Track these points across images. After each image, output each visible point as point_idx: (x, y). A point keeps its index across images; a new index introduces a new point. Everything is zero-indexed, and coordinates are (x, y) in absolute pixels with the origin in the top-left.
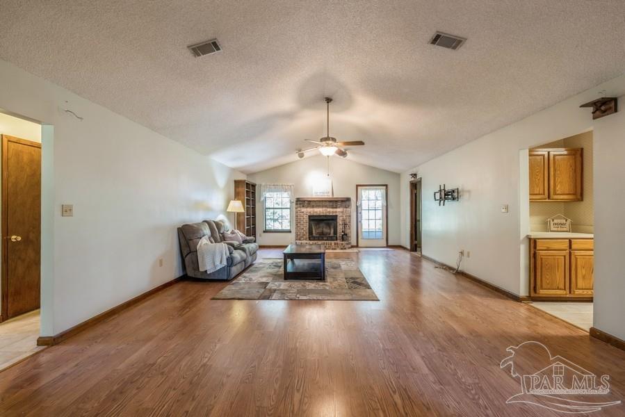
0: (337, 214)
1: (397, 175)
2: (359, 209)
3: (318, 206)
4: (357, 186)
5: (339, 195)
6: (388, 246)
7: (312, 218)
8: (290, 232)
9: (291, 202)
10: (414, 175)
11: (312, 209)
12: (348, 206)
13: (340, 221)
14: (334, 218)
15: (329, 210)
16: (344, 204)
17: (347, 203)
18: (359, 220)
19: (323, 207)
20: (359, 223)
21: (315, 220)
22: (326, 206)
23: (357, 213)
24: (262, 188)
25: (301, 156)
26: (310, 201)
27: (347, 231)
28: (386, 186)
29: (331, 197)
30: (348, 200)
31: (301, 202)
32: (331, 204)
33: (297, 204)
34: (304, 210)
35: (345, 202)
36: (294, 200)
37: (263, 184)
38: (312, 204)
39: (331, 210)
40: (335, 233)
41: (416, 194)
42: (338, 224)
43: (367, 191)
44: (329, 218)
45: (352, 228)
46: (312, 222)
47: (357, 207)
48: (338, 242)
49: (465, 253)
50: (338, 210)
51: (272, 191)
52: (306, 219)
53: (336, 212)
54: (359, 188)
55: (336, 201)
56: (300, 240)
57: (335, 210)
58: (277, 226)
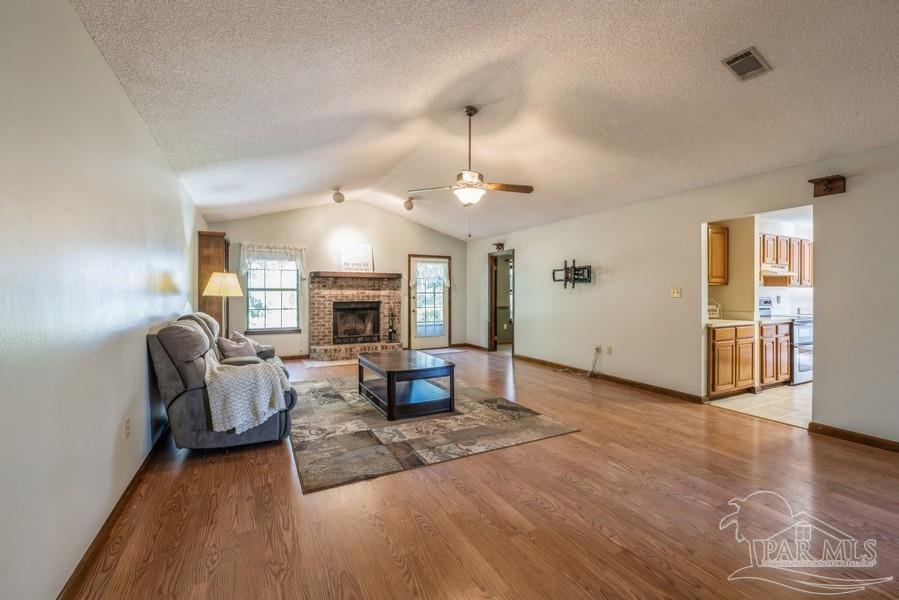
0: (382, 299)
1: (462, 244)
2: (412, 292)
3: (351, 287)
4: (410, 256)
5: (383, 268)
6: (451, 346)
7: (339, 307)
8: (298, 331)
9: (300, 279)
10: (500, 246)
11: (339, 292)
12: (398, 287)
13: (384, 310)
14: (375, 307)
15: (367, 292)
16: (391, 284)
17: (396, 282)
18: (412, 309)
19: (358, 287)
20: (412, 314)
21: (342, 309)
22: (363, 287)
23: (410, 297)
24: (244, 253)
25: (339, 198)
26: (336, 278)
27: (396, 327)
28: (449, 258)
29: (371, 271)
30: (399, 276)
31: (319, 279)
32: (371, 283)
33: (312, 283)
34: (325, 292)
35: (392, 279)
36: (306, 276)
37: (245, 243)
38: (340, 282)
39: (372, 293)
40: (376, 328)
41: (496, 272)
42: (381, 316)
43: (424, 265)
44: (366, 306)
45: (402, 322)
46: (339, 313)
47: (409, 288)
48: (383, 343)
49: (604, 350)
50: (382, 293)
51: (264, 258)
52: (329, 307)
53: (378, 296)
54: (412, 259)
55: (379, 279)
56: (318, 344)
57: (377, 293)
58: (273, 322)
